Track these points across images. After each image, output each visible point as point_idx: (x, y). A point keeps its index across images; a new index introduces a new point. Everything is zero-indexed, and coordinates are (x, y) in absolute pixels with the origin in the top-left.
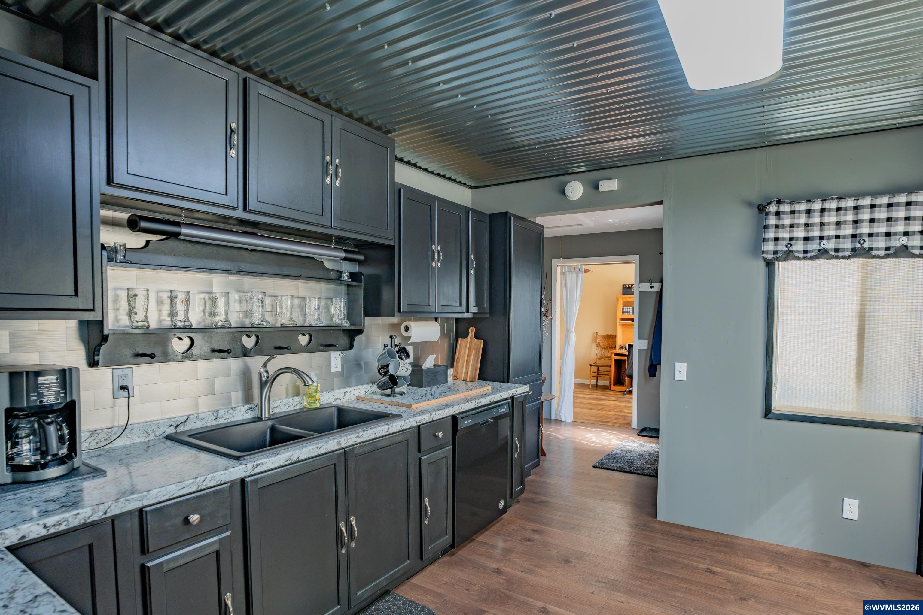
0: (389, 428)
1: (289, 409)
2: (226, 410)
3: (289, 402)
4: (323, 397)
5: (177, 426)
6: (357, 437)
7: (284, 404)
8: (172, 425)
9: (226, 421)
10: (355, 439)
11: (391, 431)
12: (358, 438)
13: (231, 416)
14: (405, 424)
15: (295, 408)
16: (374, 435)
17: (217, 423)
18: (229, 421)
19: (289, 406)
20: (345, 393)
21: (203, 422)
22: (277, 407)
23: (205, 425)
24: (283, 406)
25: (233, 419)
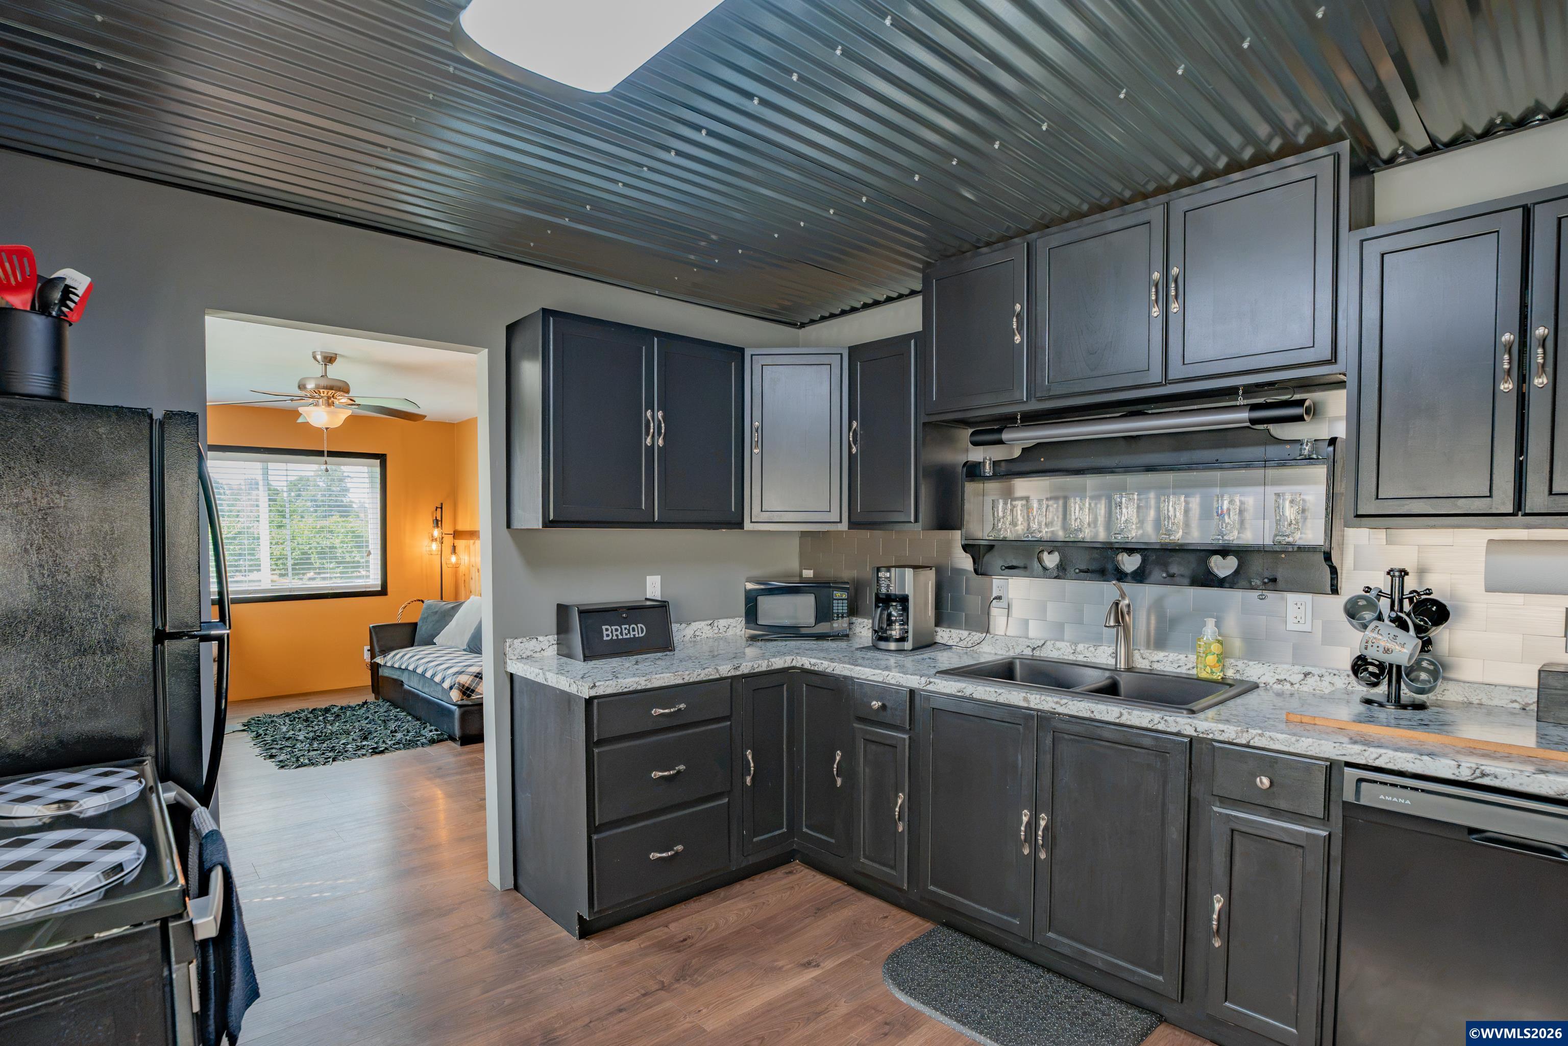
0: (1121, 714)
1: (1179, 670)
2: (1087, 646)
3: (1179, 659)
4: (1248, 668)
5: (1034, 649)
6: (1057, 703)
7: (1171, 660)
8: (1029, 646)
9: (1085, 659)
10: (1054, 706)
11: (1123, 720)
12: (1058, 705)
13: (1092, 655)
14: (1163, 722)
15: (1191, 672)
16: (1089, 712)
17: (1074, 658)
18: (1089, 660)
19: (1179, 667)
20: (1306, 675)
21: (1060, 653)
22: (1158, 661)
23: (1061, 657)
24: (1168, 664)
25: (1094, 660)
